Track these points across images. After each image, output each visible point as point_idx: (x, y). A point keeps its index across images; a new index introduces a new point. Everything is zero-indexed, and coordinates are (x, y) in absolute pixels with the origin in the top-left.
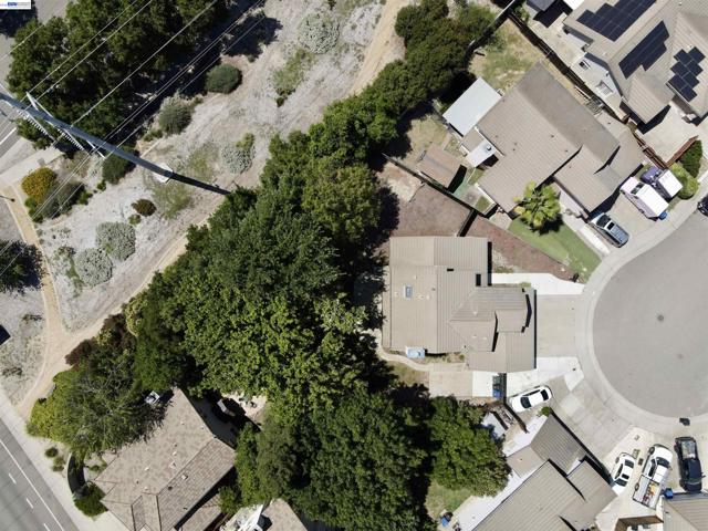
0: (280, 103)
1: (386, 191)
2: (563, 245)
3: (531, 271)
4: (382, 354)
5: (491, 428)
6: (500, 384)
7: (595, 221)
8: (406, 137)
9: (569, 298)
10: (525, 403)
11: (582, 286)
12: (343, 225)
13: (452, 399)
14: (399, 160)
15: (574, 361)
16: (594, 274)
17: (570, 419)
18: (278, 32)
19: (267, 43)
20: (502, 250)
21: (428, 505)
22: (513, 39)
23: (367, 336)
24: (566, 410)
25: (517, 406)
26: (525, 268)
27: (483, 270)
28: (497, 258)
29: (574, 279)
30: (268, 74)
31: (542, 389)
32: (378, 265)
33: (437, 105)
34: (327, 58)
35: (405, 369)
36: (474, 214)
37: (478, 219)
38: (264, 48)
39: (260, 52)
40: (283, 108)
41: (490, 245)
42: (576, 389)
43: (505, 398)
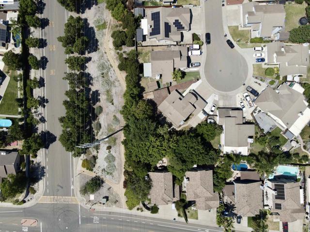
0: (113, 104)
1: (148, 100)
2: (189, 76)
3: (189, 87)
4: (178, 129)
5: (210, 122)
6: (205, 112)
7: (190, 66)
8: (142, 87)
9: (200, 85)
10: (212, 111)
11: (201, 80)
12: (147, 114)
13: (199, 124)
14: (145, 92)
15: (213, 95)
16: (201, 75)
17: (223, 106)
18: (99, 92)
19: (99, 96)
20: (180, 89)
21: (214, 147)
22: (142, 50)
23: (172, 129)
24: (221, 105)
25: (211, 113)
26: (187, 87)
27: (179, 96)
28: (180, 91)
29: (198, 80)
30: (105, 101)
31: (212, 106)
32: (160, 115)
33: (141, 75)
34: (113, 87)
35: (185, 128)
36: (168, 88)
37: (170, 88)
38: (99, 97)
39: (100, 99)
40: (114, 104)
41: (177, 90)
42: (219, 99)
43: (208, 114)
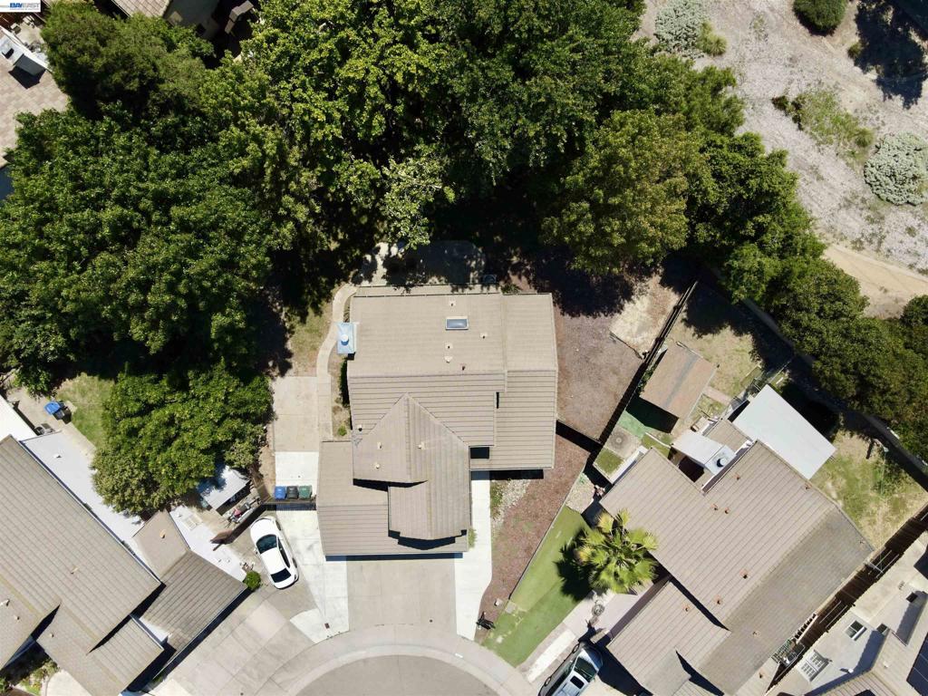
0: (780, 103)
1: (628, 294)
2: (541, 601)
3: (495, 548)
4: (343, 293)
5: (219, 484)
6: (297, 500)
7: (584, 654)
8: (721, 327)
9: (450, 615)
10: (267, 543)
11: (471, 636)
13: (267, 416)
14: (683, 315)
15: (341, 625)
16: (492, 655)
17: (242, 621)
18: (898, 100)
19: (879, 82)
20: (530, 497)
21: (83, 380)
22: (897, 507)
23: (373, 266)
24: (255, 613)
25: (260, 529)
26: (499, 538)
27: (497, 462)
28: (517, 488)
29: (484, 623)
30: (829, 82)
31: (292, 570)
32: (496, 274)
33: (781, 378)
34: (859, 186)
35: (320, 334)
36: (593, 447)
37: (582, 455)
38: (873, 75)
39: (865, 70)
40: (769, 109)
41: (537, 474)
42: (293, 629)
43: (274, 508)
